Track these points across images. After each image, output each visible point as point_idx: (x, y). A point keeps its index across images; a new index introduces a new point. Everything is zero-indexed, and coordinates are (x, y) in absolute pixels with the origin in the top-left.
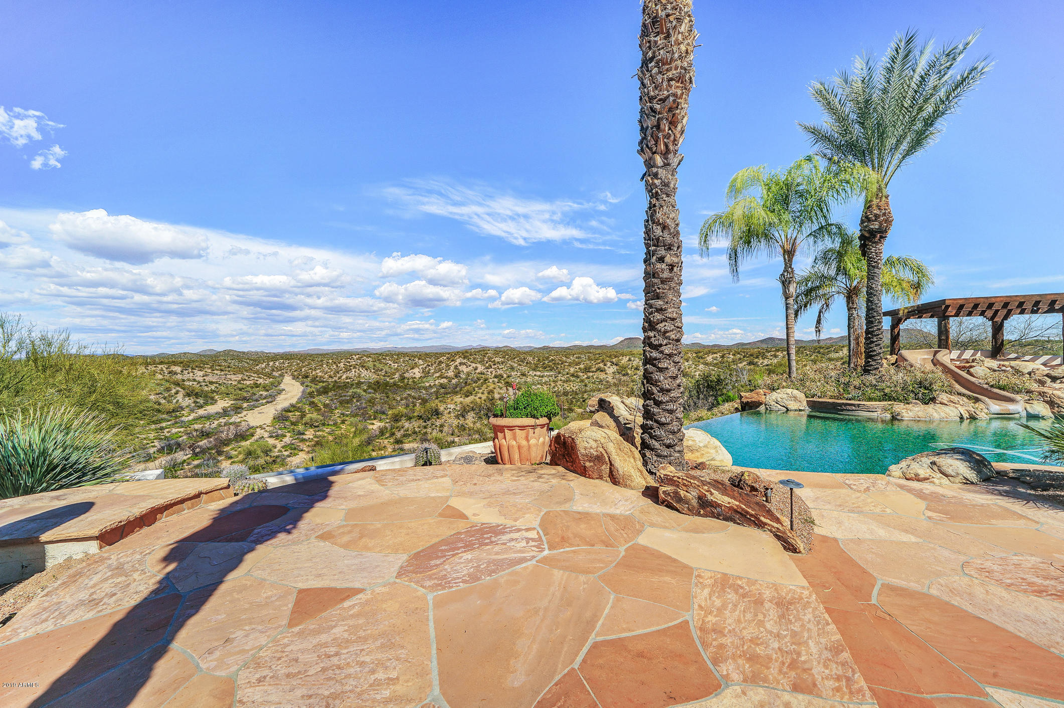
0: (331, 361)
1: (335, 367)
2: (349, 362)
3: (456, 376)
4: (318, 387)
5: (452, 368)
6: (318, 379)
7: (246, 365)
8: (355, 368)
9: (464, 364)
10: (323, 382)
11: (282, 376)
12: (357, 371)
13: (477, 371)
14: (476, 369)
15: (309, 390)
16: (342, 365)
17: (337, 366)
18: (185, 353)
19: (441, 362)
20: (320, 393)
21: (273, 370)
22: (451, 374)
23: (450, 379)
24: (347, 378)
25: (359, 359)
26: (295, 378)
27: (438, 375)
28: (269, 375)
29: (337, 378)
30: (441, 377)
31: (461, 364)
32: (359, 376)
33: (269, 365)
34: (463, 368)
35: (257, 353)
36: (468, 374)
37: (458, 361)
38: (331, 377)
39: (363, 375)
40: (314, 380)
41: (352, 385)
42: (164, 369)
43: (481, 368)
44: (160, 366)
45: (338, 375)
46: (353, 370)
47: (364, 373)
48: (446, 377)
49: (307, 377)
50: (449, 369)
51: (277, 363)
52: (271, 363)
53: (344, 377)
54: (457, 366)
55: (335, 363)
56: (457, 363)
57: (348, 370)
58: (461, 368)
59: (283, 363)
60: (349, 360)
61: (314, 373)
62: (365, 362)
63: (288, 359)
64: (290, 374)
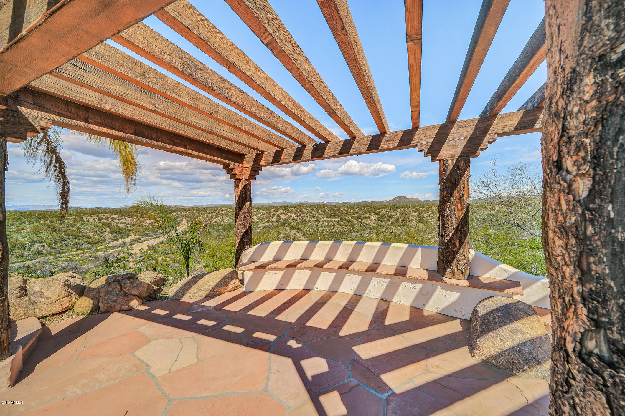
0: (210, 211)
1: (211, 215)
3: (277, 221)
5: (276, 216)
8: (220, 216)
9: (284, 213)
11: (182, 220)
13: (291, 218)
14: (291, 216)
16: (215, 214)
19: (270, 212)
21: (179, 217)
22: (274, 219)
23: (273, 223)
24: (215, 222)
25: (226, 210)
26: (187, 221)
27: (266, 220)
30: (268, 222)
31: (281, 213)
32: (222, 221)
33: (177, 213)
34: (283, 216)
36: (286, 219)
37: (280, 212)
39: (224, 220)
41: (215, 226)
42: (109, 217)
43: (293, 216)
44: (106, 215)
45: (210, 220)
47: (226, 219)
48: (271, 222)
50: (274, 217)
51: (182, 213)
52: (179, 213)
54: (279, 215)
55: (212, 212)
56: (279, 213)
57: (217, 216)
58: (281, 216)
59: (186, 213)
60: (220, 211)
61: (199, 218)
62: (228, 212)
63: (189, 210)
64: (187, 219)
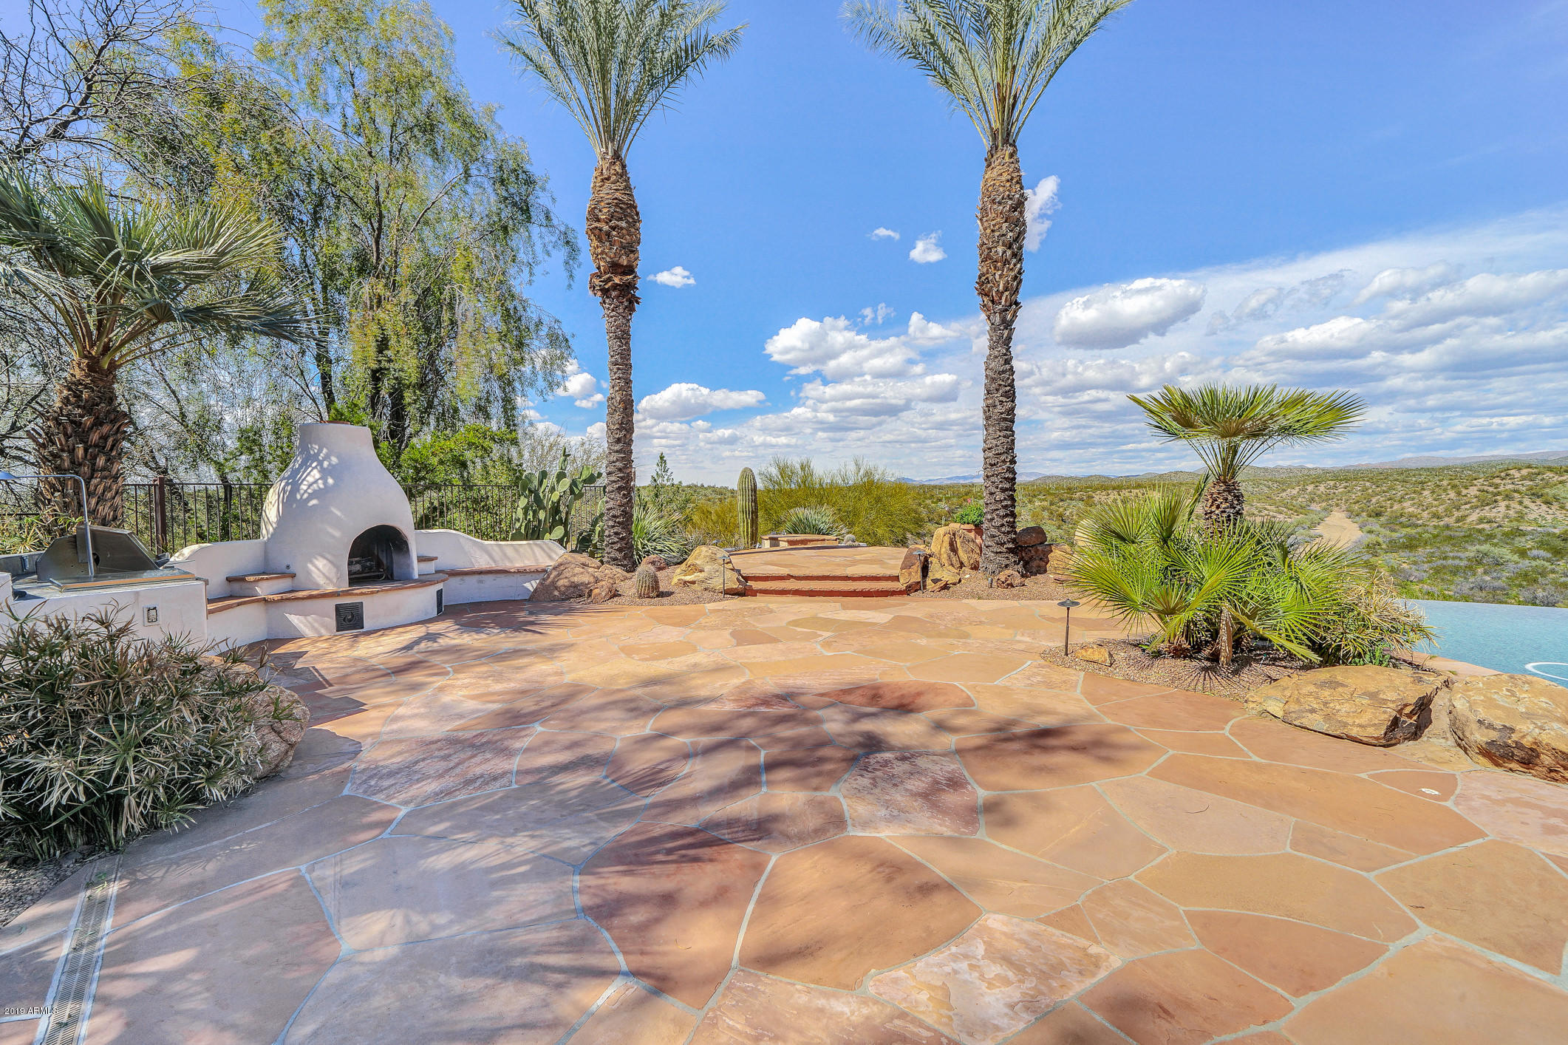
0: (1445, 483)
1: (1452, 494)
2: (1497, 486)
4: (1395, 535)
6: (1403, 519)
7: (1266, 490)
8: (1508, 497)
10: (1417, 526)
11: (1327, 510)
12: (1514, 505)
15: (1372, 538)
16: (1473, 491)
17: (1459, 493)
18: (1176, 473)
20: (1394, 547)
21: (1312, 500)
24: (1481, 521)
25: (1530, 477)
26: (1352, 514)
28: (1302, 509)
29: (1451, 521)
32: (1521, 517)
33: (1304, 490)
35: (1290, 470)
38: (1436, 516)
39: (1531, 517)
40: (1394, 522)
41: (1490, 537)
42: (1140, 495)
44: (1135, 491)
45: (1456, 514)
46: (1503, 504)
47: (1536, 510)
49: (1378, 515)
51: (1322, 488)
52: (1310, 488)
53: (1474, 517)
55: (1454, 487)
57: (1487, 500)
59: (1335, 487)
60: (1497, 481)
61: (1396, 507)
62: (1547, 485)
63: (1347, 480)
64: (1344, 507)
